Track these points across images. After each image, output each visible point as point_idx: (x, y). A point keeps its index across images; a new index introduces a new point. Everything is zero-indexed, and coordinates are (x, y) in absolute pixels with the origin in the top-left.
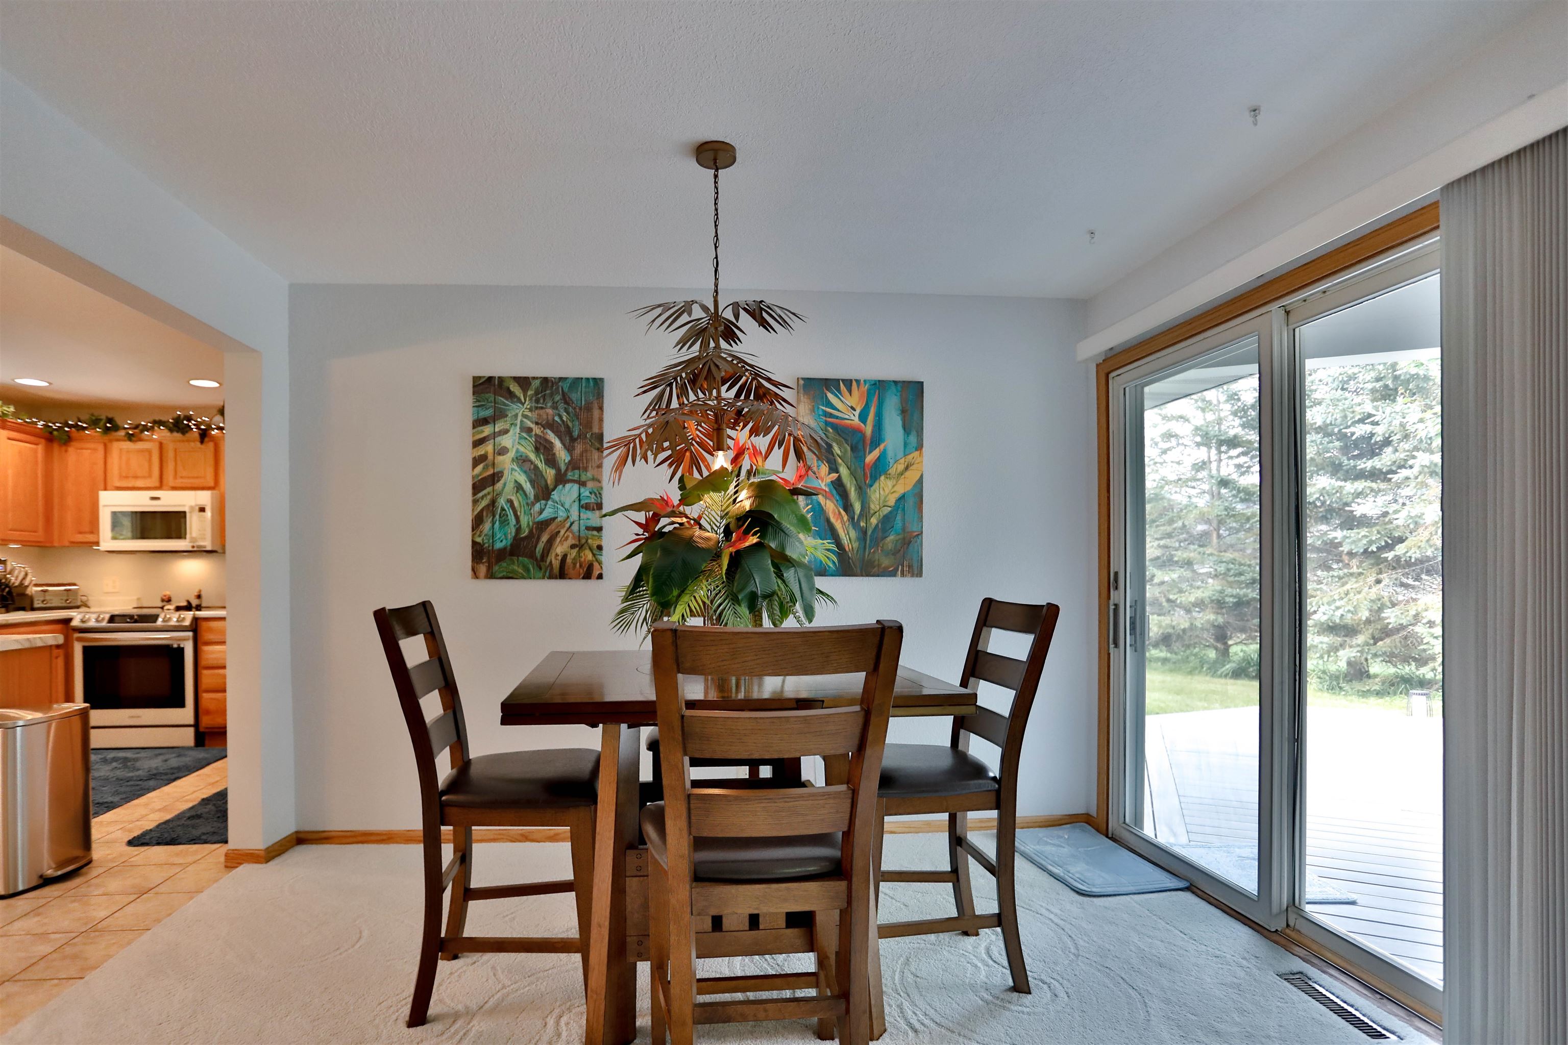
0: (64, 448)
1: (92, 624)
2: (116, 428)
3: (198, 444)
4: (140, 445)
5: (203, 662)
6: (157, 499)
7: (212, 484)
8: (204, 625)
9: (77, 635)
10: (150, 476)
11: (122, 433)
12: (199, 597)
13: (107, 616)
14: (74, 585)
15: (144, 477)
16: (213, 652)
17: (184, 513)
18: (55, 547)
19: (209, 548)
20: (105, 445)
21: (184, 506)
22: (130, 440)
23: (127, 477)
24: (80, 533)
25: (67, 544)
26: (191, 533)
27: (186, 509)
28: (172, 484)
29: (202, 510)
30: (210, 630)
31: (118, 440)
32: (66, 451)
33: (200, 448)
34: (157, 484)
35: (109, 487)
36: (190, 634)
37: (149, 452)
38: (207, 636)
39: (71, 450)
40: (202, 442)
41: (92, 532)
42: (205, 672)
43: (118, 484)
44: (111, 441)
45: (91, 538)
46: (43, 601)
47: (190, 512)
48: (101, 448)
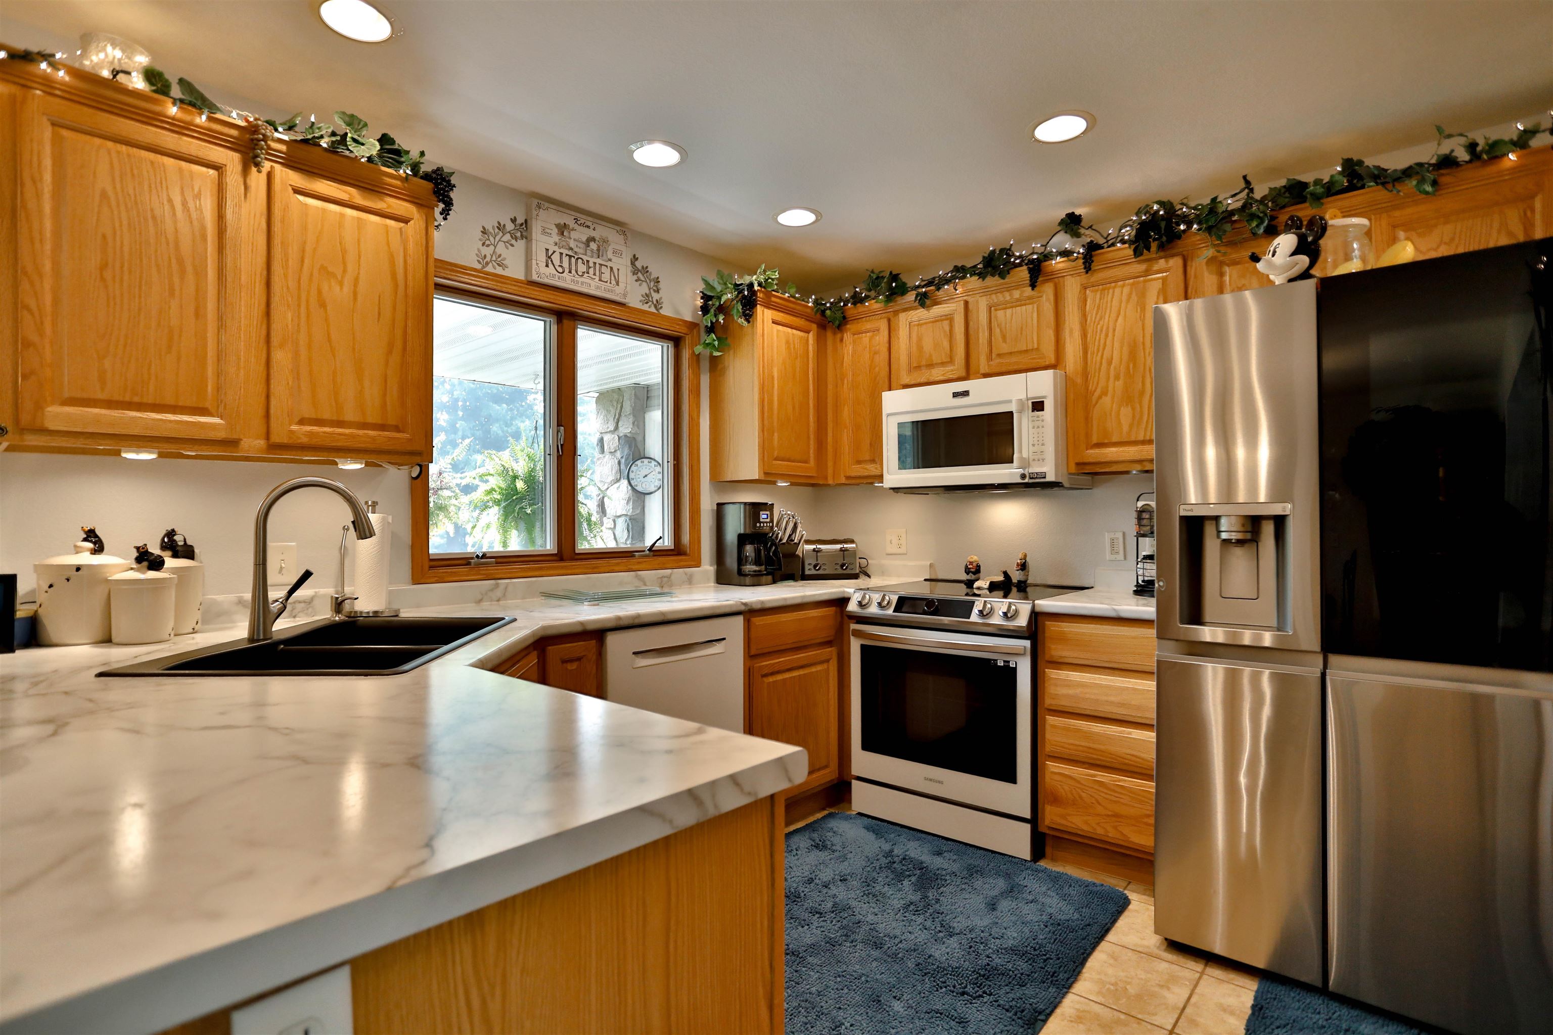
0: (839, 336)
1: (873, 610)
2: (902, 290)
3: (1028, 290)
4: (937, 310)
5: (1048, 701)
6: (966, 394)
7: (1051, 359)
8: (1052, 627)
9: (854, 626)
10: (951, 361)
11: (911, 296)
12: (1023, 566)
13: (895, 599)
14: (852, 542)
15: (943, 364)
16: (1068, 684)
17: (1011, 413)
18: (829, 485)
19: (1050, 478)
20: (889, 320)
21: (1010, 401)
22: (922, 305)
23: (918, 367)
24: (859, 462)
25: (843, 481)
26: (1020, 451)
27: (1013, 407)
28: (983, 369)
29: (1038, 406)
30: (1063, 639)
31: (905, 310)
32: (842, 340)
33: (1030, 298)
34: (963, 373)
35: (893, 384)
36: (1027, 643)
37: (950, 318)
38: (1056, 651)
39: (848, 337)
40: (1033, 286)
41: (873, 461)
42: (1051, 720)
43: (906, 380)
44: (896, 313)
45: (872, 469)
46: (815, 566)
47: (1020, 412)
48: (883, 325)
